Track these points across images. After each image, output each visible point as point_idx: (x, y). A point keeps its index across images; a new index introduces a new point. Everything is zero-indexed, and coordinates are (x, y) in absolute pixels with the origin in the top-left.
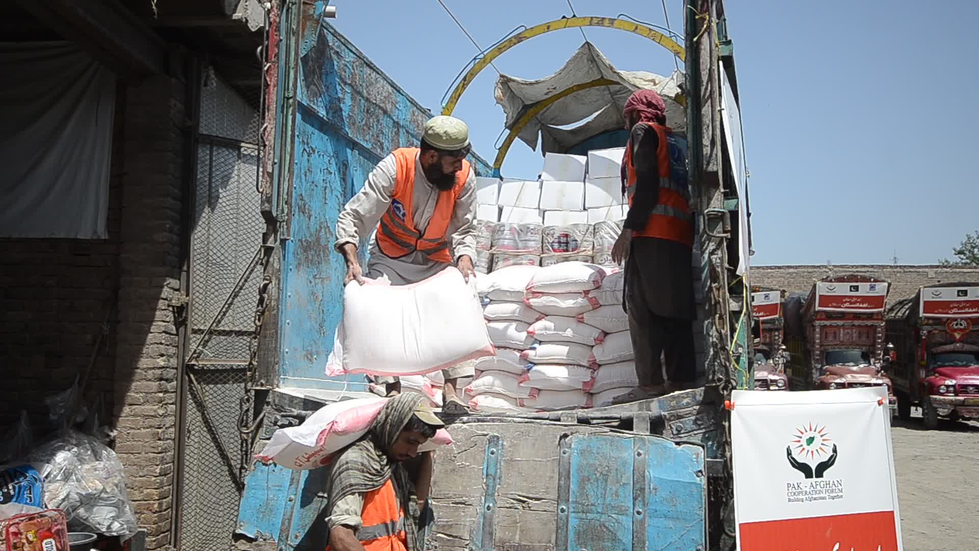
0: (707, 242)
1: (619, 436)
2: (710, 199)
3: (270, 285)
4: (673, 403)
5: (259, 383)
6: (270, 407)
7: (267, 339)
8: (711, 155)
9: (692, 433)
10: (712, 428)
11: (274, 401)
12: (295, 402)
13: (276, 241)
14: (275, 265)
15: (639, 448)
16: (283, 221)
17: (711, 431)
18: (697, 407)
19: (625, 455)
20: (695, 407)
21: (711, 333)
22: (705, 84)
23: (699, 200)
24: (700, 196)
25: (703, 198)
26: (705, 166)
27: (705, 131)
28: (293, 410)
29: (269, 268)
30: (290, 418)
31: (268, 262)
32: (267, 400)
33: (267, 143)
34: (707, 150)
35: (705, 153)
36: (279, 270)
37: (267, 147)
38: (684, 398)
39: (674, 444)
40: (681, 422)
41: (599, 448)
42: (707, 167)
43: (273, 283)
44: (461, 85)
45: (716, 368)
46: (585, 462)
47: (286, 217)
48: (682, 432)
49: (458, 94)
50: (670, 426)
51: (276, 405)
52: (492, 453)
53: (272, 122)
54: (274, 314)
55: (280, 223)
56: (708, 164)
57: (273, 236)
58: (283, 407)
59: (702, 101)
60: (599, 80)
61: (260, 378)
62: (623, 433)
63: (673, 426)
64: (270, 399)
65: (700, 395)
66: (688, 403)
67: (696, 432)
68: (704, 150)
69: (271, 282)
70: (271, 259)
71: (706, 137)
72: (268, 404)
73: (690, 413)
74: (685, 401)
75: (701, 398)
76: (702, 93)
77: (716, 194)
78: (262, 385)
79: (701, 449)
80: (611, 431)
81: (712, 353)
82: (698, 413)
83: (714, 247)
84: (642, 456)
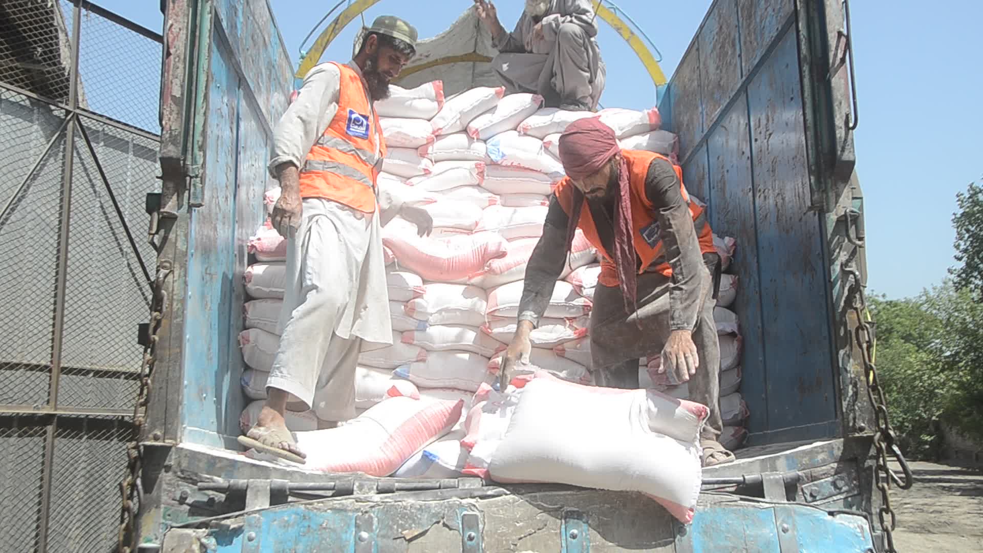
0: (837, 250)
1: (754, 506)
2: (838, 196)
3: (171, 276)
4: (805, 460)
5: (151, 436)
6: (170, 473)
7: (164, 364)
8: (846, 140)
9: (830, 499)
10: (856, 492)
11: (179, 464)
12: (218, 465)
13: (180, 207)
14: (179, 244)
15: (783, 521)
16: (197, 176)
17: (855, 495)
18: (835, 465)
19: (766, 531)
20: (832, 465)
21: (848, 369)
22: (833, 48)
23: (825, 196)
24: (825, 191)
25: (830, 194)
26: (839, 153)
27: (836, 108)
28: (215, 478)
29: (168, 250)
30: (210, 492)
31: (165, 239)
32: (167, 463)
33: (172, 51)
34: (840, 133)
35: (838, 136)
36: (185, 254)
37: (172, 57)
38: (818, 453)
39: (827, 514)
40: (815, 485)
41: (728, 524)
42: (842, 155)
43: (176, 273)
44: (331, 29)
45: (857, 414)
46: (712, 545)
47: (201, 171)
48: (817, 498)
49: (325, 40)
50: (802, 490)
51: (182, 471)
52: (574, 537)
53: (180, 19)
54: (178, 324)
55: (191, 178)
56: (843, 150)
57: (175, 197)
58: (196, 475)
59: (832, 70)
60: (470, 54)
61: (153, 426)
62: (758, 502)
63: (806, 491)
64: (171, 461)
65: (839, 448)
66: (824, 460)
67: (835, 498)
68: (837, 132)
69: (172, 271)
70: (172, 236)
71: (838, 116)
72: (168, 468)
73: (826, 474)
74: (820, 457)
75: (839, 453)
76: (831, 61)
77: (845, 190)
78: (156, 438)
79: (865, 521)
80: (742, 499)
81: (851, 393)
82: (837, 472)
83: (847, 257)
84: (790, 532)
